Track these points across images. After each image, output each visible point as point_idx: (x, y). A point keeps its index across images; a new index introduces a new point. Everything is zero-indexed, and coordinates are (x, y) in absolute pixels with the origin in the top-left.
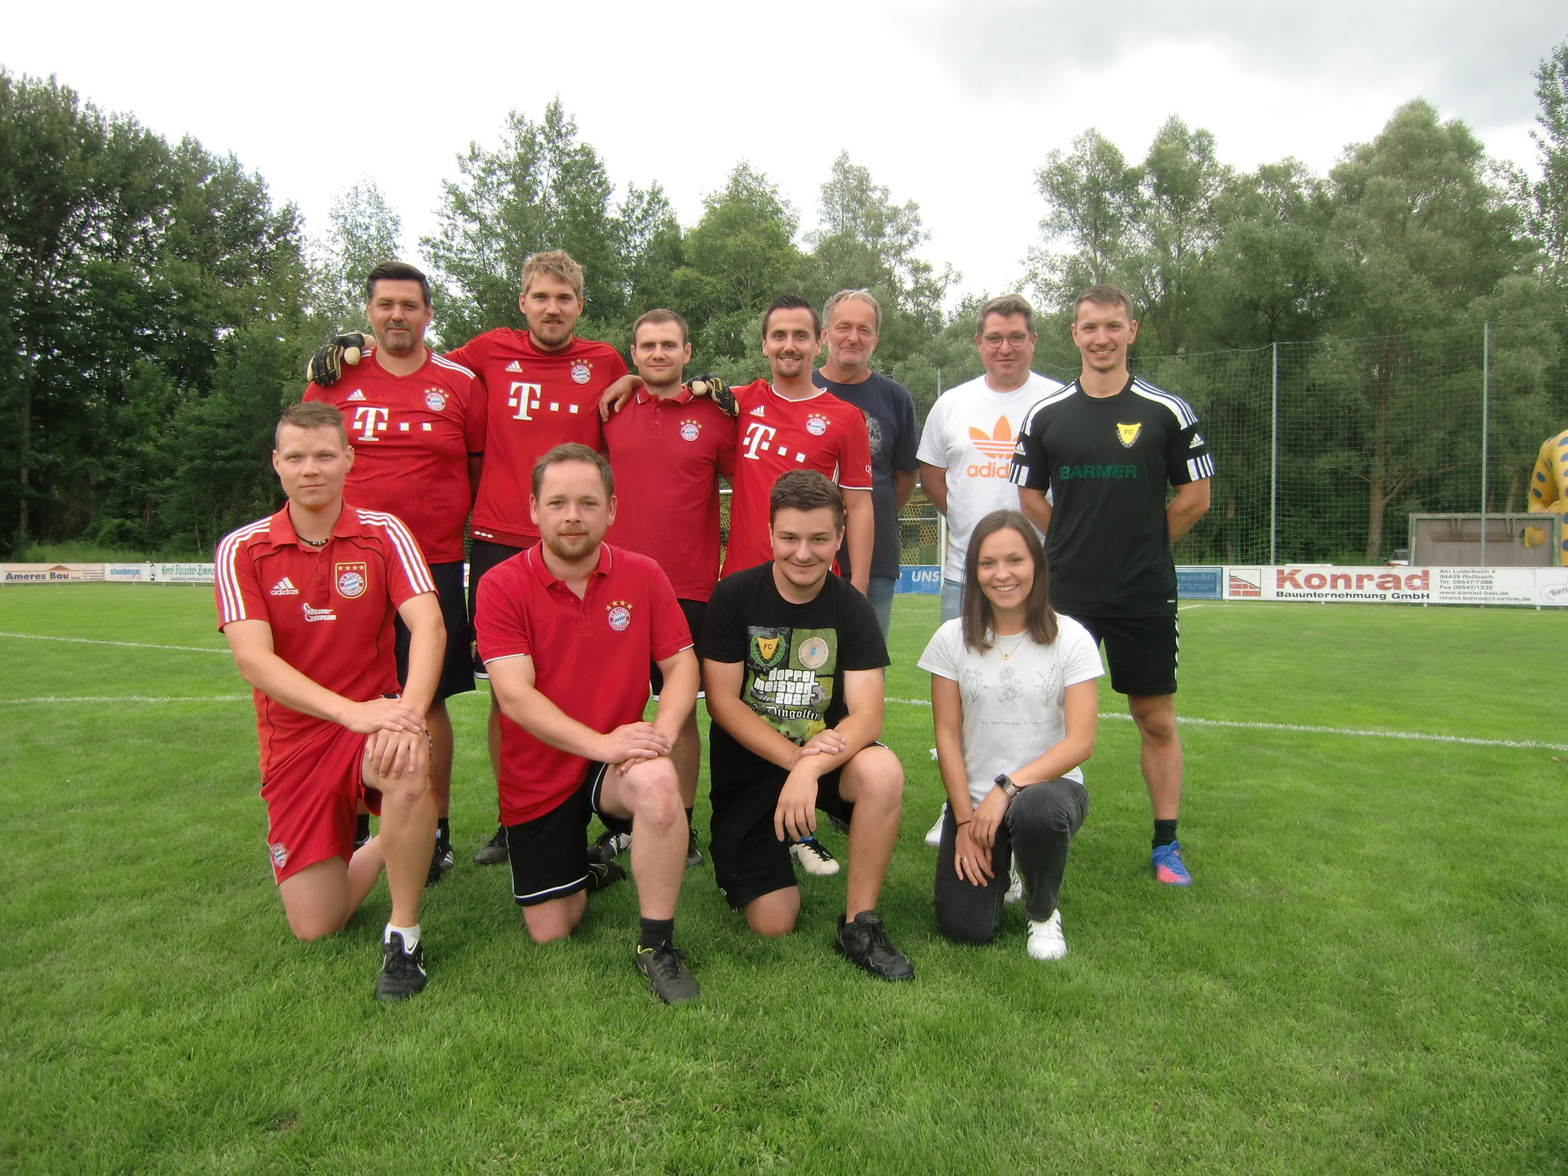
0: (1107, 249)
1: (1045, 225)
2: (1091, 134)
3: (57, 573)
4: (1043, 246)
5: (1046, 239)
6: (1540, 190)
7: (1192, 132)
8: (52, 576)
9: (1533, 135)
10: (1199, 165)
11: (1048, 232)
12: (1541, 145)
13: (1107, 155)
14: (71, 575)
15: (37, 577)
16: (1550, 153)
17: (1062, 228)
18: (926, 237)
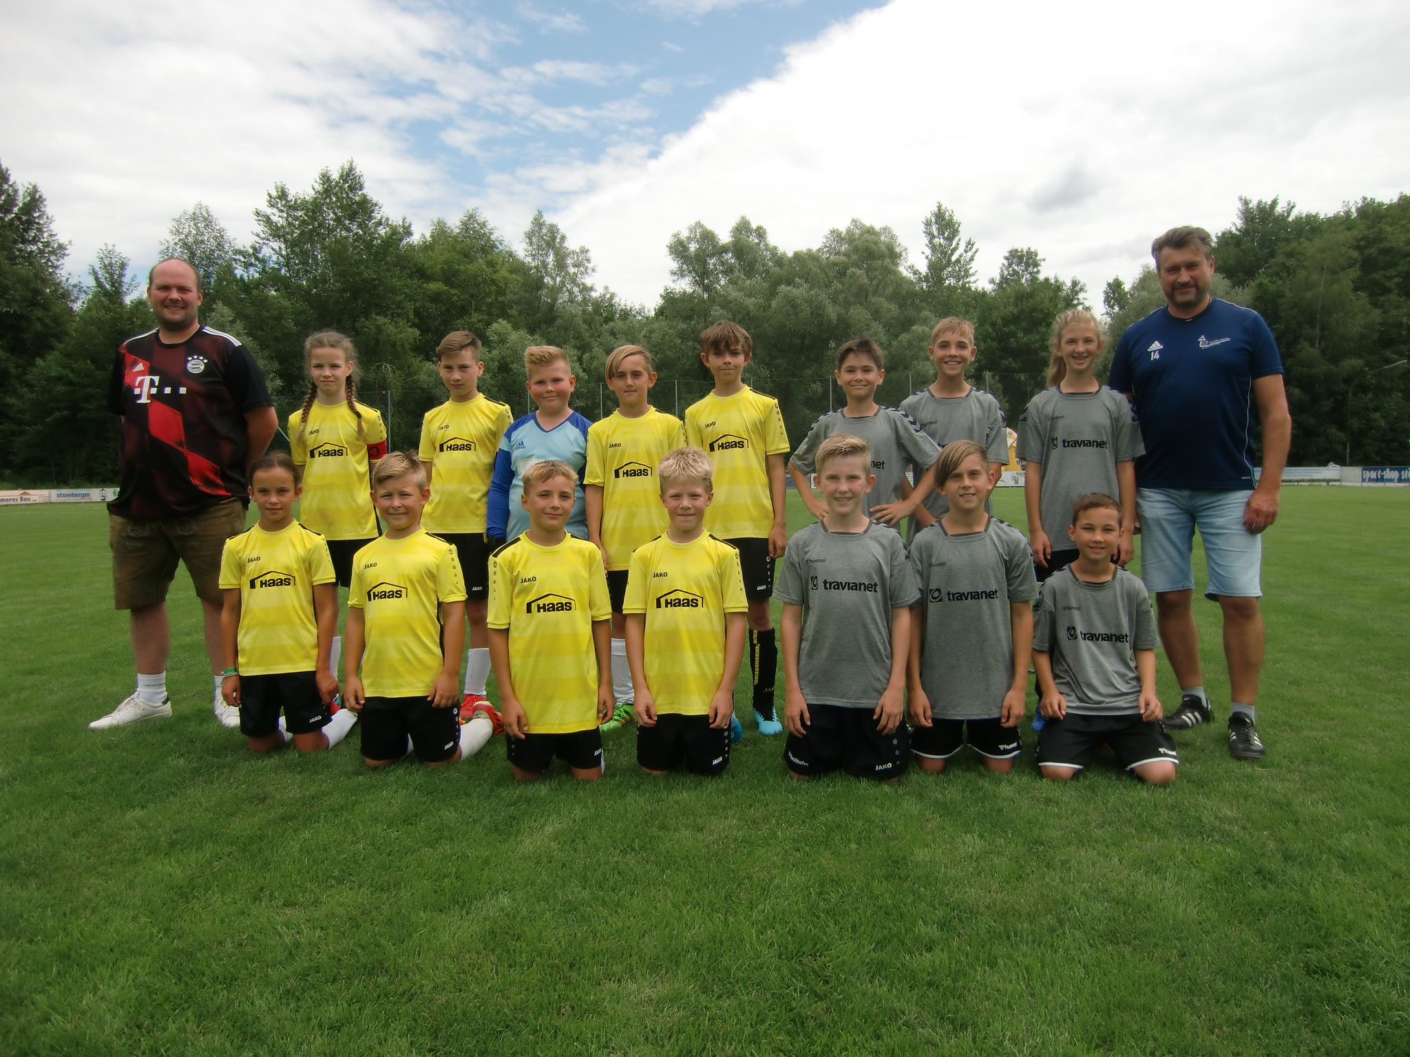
0: (707, 288)
1: (673, 273)
2: (699, 224)
3: (24, 497)
4: (673, 286)
5: (674, 281)
6: (926, 277)
7: (754, 226)
8: (21, 499)
9: (923, 253)
10: (758, 244)
11: (675, 278)
12: (927, 257)
13: (707, 237)
14: (32, 498)
15: (13, 500)
16: (930, 261)
17: (683, 276)
18: (593, 270)
